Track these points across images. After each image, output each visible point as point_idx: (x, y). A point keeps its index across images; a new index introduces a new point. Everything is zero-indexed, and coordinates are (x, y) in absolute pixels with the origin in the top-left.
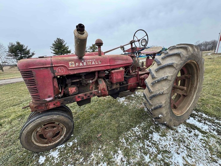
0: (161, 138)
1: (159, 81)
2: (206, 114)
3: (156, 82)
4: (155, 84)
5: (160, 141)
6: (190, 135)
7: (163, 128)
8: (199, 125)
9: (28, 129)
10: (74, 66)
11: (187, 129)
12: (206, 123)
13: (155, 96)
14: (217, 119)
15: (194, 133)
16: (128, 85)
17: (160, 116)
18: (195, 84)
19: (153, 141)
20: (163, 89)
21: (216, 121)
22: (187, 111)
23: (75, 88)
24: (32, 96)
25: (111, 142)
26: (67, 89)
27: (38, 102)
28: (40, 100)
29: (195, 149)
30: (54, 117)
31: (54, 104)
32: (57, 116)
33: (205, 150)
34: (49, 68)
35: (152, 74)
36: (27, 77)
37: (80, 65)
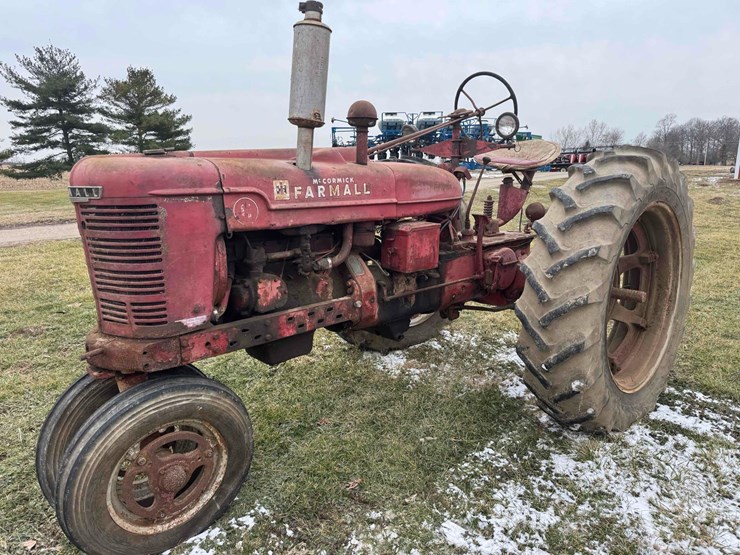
0: (580, 465)
1: (573, 264)
2: (705, 394)
3: (566, 265)
4: (562, 273)
5: (578, 473)
6: (662, 447)
7: (578, 440)
8: (688, 422)
9: (110, 443)
10: (287, 196)
11: (654, 436)
12: (705, 417)
13: (559, 315)
15: (674, 442)
16: (444, 287)
17: (575, 385)
18: (670, 286)
19: (557, 475)
20: (587, 289)
21: (733, 408)
22: (650, 381)
23: (278, 284)
24: (133, 304)
25: (407, 500)
26: (251, 287)
27: (155, 332)
28: (166, 322)
29: (678, 479)
30: (202, 398)
31: (208, 344)
32: (212, 397)
33: (705, 476)
34: (210, 198)
35: (547, 241)
36: (132, 228)
37: (308, 195)
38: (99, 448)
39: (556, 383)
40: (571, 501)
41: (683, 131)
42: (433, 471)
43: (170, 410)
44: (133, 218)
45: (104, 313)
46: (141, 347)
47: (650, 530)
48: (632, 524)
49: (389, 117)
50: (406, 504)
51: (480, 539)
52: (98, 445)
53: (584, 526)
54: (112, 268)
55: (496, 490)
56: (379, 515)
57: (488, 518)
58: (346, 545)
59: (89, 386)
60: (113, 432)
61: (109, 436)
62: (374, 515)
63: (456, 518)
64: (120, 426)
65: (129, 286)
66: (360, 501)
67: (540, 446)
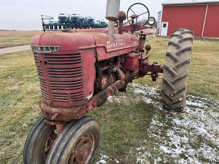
0: (182, 121)
1: (183, 64)
2: (193, 96)
3: (181, 65)
4: (179, 68)
5: (183, 124)
6: (196, 112)
7: (174, 114)
8: (195, 104)
9: (69, 150)
10: (110, 47)
11: (191, 109)
12: (198, 102)
13: (179, 80)
14: (201, 97)
15: (197, 110)
17: (180, 99)
19: (178, 125)
21: (202, 99)
23: (106, 79)
24: (71, 94)
25: (144, 142)
27: (79, 103)
28: (83, 99)
29: (206, 120)
30: (92, 124)
31: (93, 104)
32: (94, 123)
33: (211, 119)
34: (93, 49)
35: (173, 58)
36: (72, 64)
37: (114, 46)
38: (66, 153)
39: (174, 99)
40: (187, 132)
42: (144, 131)
43: (84, 132)
45: (54, 98)
46: (76, 110)
47: (211, 136)
48: (205, 135)
50: (144, 143)
51: (173, 149)
52: (65, 152)
53: (196, 139)
54: (62, 80)
55: (167, 133)
56: (140, 148)
57: (171, 142)
58: (136, 161)
59: (43, 127)
60: (70, 145)
61: (69, 147)
62: (139, 149)
63: (161, 144)
64: (72, 142)
65: (70, 87)
66: (131, 145)
67: (167, 117)
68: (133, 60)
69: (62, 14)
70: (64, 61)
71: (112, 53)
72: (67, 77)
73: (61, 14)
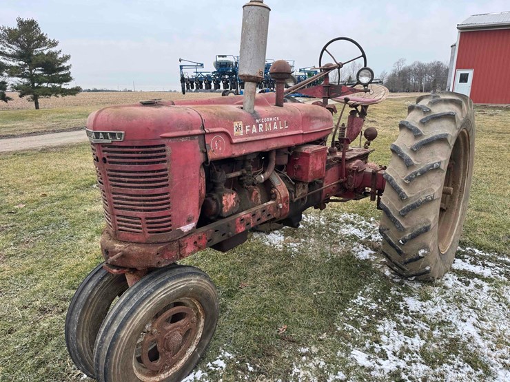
0: (424, 304)
1: (423, 173)
2: (480, 250)
3: (419, 174)
4: (415, 180)
5: (425, 309)
6: (468, 288)
7: (415, 286)
8: (477, 269)
9: (136, 322)
11: (460, 280)
12: (486, 265)
13: (414, 207)
14: (499, 254)
15: (474, 284)
17: (421, 253)
18: (460, 182)
19: (412, 312)
20: (432, 190)
21: (499, 258)
22: (451, 245)
23: (234, 196)
24: (147, 218)
25: (321, 338)
26: (218, 199)
27: (164, 237)
28: (171, 230)
29: (485, 308)
30: (192, 281)
31: (195, 242)
32: (198, 280)
33: (500, 305)
34: (197, 137)
35: (404, 158)
36: (147, 163)
37: (253, 131)
38: (129, 327)
39: (407, 252)
40: (427, 328)
41: (410, 70)
42: (331, 315)
43: (173, 293)
44: (149, 155)
45: (119, 225)
46: (154, 250)
47: (482, 344)
48: (469, 340)
49: (221, 59)
50: (321, 340)
51: (380, 361)
52: (128, 324)
53: (442, 345)
54: (130, 193)
55: (378, 326)
56: (307, 349)
57: (381, 345)
58: (291, 373)
60: (138, 314)
61: (136, 317)
62: (304, 350)
63: (358, 347)
64: (143, 309)
65: (144, 205)
66: (290, 341)
67: (393, 293)
68: (309, 161)
69: (223, 56)
70: (134, 158)
71: (247, 144)
72: (139, 187)
73: (219, 56)
